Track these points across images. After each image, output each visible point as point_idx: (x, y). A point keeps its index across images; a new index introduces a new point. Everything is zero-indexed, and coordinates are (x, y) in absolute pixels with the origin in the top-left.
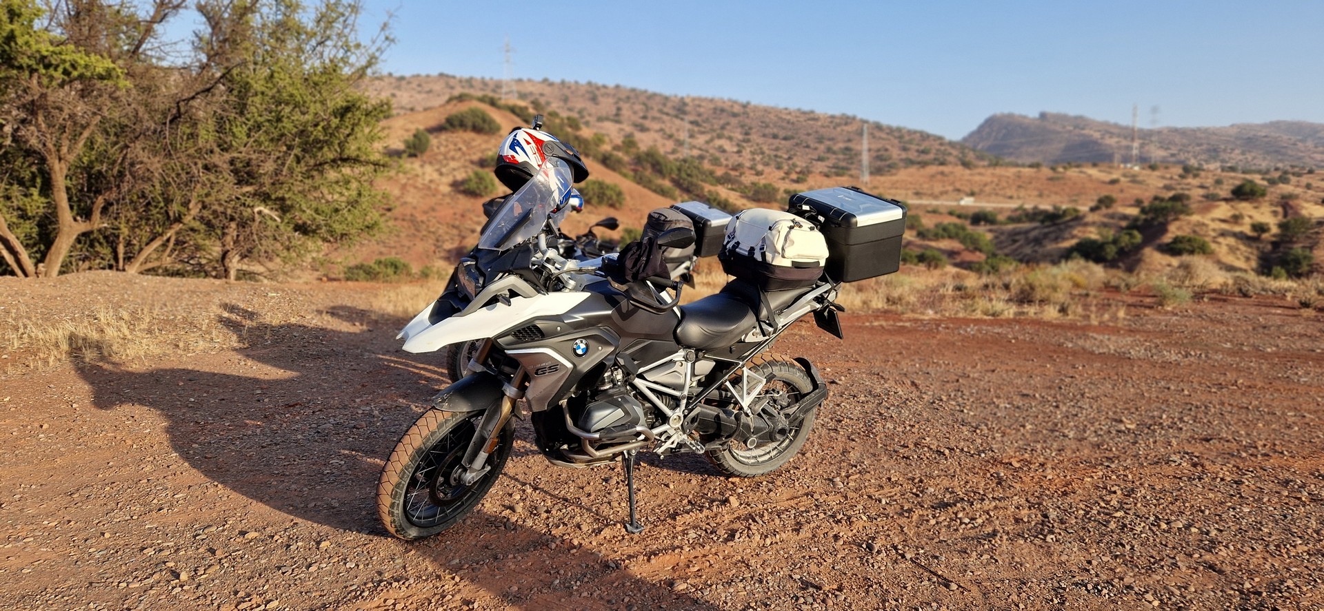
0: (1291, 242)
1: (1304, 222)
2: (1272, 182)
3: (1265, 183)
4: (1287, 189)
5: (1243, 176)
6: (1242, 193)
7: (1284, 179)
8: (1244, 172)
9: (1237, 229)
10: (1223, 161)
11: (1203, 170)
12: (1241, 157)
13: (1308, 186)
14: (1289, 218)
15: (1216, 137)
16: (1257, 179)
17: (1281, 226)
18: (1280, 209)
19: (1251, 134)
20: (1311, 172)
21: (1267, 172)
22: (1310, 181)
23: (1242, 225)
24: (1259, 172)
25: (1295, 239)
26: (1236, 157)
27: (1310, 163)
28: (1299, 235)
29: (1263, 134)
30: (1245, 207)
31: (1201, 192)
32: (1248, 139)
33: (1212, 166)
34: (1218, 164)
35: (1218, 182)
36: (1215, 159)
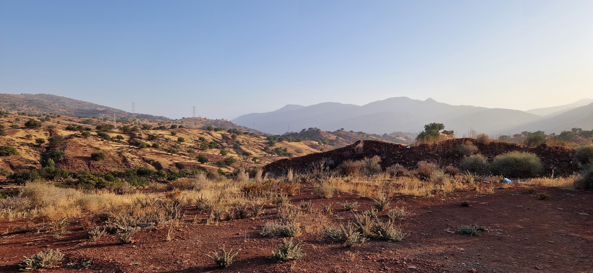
0: (54, 147)
1: (60, 138)
2: (42, 120)
3: (40, 121)
4: (50, 123)
5: (29, 117)
6: (29, 125)
7: (47, 119)
8: (29, 116)
9: (29, 142)
10: (18, 110)
11: (9, 114)
12: (27, 109)
13: (58, 122)
14: (53, 136)
15: (14, 99)
16: (35, 119)
17: (49, 140)
18: (48, 132)
19: (31, 99)
20: (59, 116)
21: (40, 116)
22: (59, 120)
23: (31, 140)
24: (36, 116)
25: (56, 146)
26: (24, 109)
27: (58, 113)
28: (58, 144)
29: (36, 99)
30: (32, 132)
31: (9, 124)
32: (30, 101)
33: (13, 112)
34: (16, 112)
35: (17, 120)
36: (14, 109)
